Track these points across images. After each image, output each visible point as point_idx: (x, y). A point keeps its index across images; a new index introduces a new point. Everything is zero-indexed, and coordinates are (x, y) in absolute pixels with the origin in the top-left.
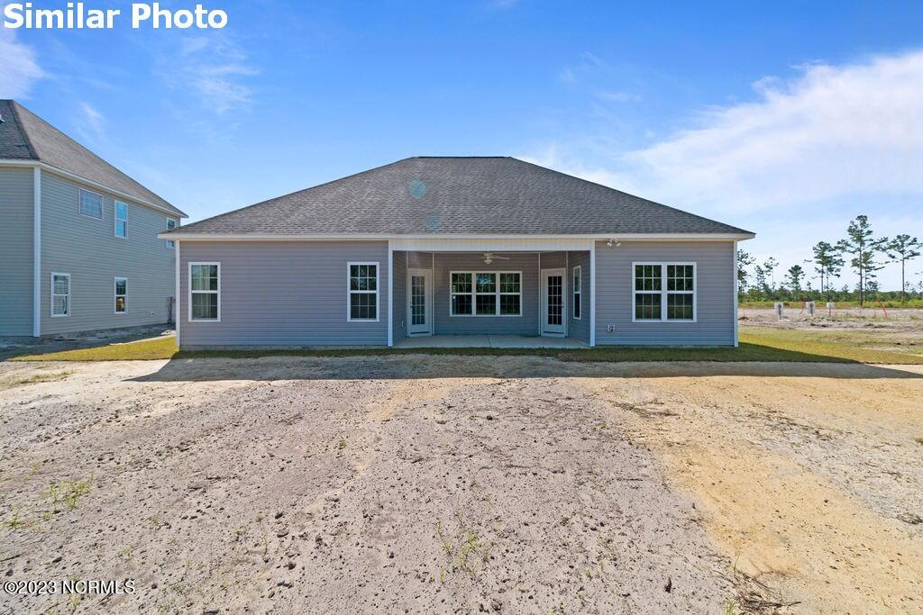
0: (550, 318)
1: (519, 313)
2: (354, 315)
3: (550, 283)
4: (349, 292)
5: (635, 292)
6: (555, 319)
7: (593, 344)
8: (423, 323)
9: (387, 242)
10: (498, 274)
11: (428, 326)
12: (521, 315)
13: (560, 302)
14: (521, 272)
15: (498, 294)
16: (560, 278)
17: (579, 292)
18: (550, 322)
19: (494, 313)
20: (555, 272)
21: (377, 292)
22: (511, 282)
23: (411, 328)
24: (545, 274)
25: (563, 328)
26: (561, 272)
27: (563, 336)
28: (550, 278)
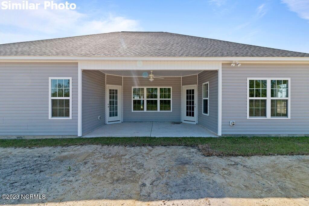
0: (187, 113)
1: (170, 110)
2: (53, 115)
3: (187, 93)
4: (50, 98)
5: (249, 98)
6: (190, 113)
7: (220, 134)
8: (116, 115)
9: (77, 63)
10: (159, 88)
11: (119, 117)
12: (171, 111)
13: (193, 104)
14: (171, 87)
15: (158, 99)
16: (193, 90)
17: (208, 99)
18: (187, 115)
19: (157, 110)
20: (190, 87)
21: (70, 98)
22: (165, 92)
23: (108, 118)
24: (185, 88)
25: (195, 118)
26: (194, 87)
27: (195, 123)
28: (187, 91)
